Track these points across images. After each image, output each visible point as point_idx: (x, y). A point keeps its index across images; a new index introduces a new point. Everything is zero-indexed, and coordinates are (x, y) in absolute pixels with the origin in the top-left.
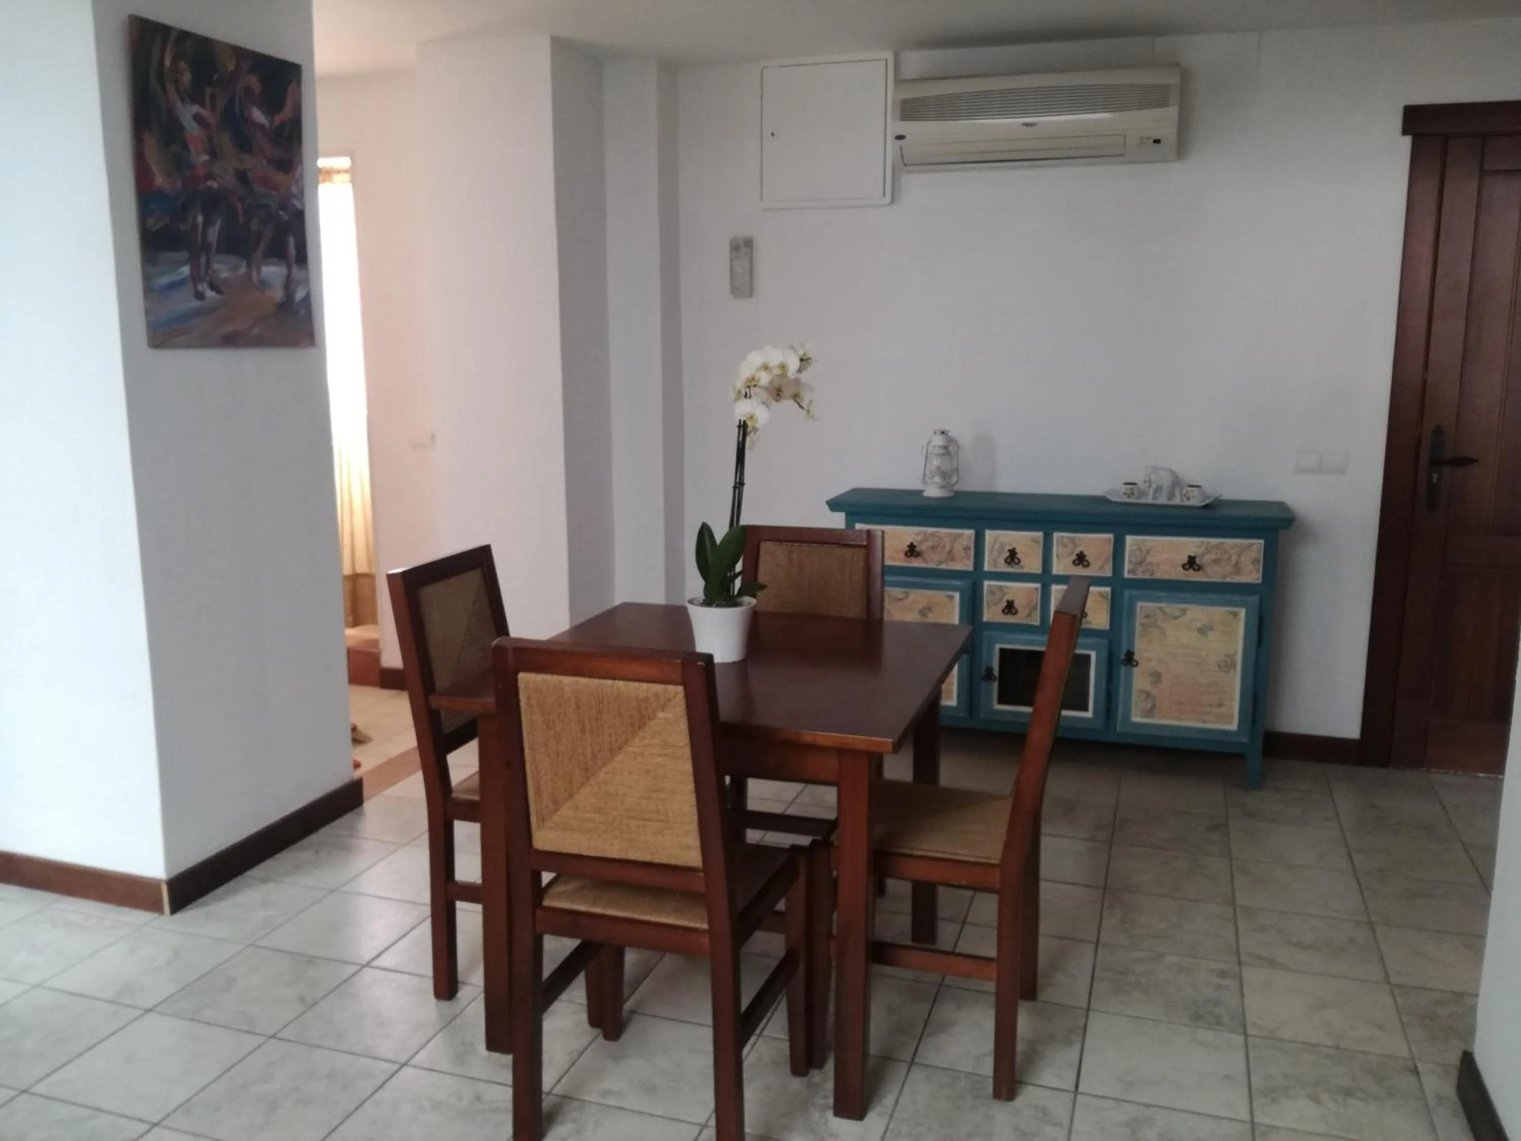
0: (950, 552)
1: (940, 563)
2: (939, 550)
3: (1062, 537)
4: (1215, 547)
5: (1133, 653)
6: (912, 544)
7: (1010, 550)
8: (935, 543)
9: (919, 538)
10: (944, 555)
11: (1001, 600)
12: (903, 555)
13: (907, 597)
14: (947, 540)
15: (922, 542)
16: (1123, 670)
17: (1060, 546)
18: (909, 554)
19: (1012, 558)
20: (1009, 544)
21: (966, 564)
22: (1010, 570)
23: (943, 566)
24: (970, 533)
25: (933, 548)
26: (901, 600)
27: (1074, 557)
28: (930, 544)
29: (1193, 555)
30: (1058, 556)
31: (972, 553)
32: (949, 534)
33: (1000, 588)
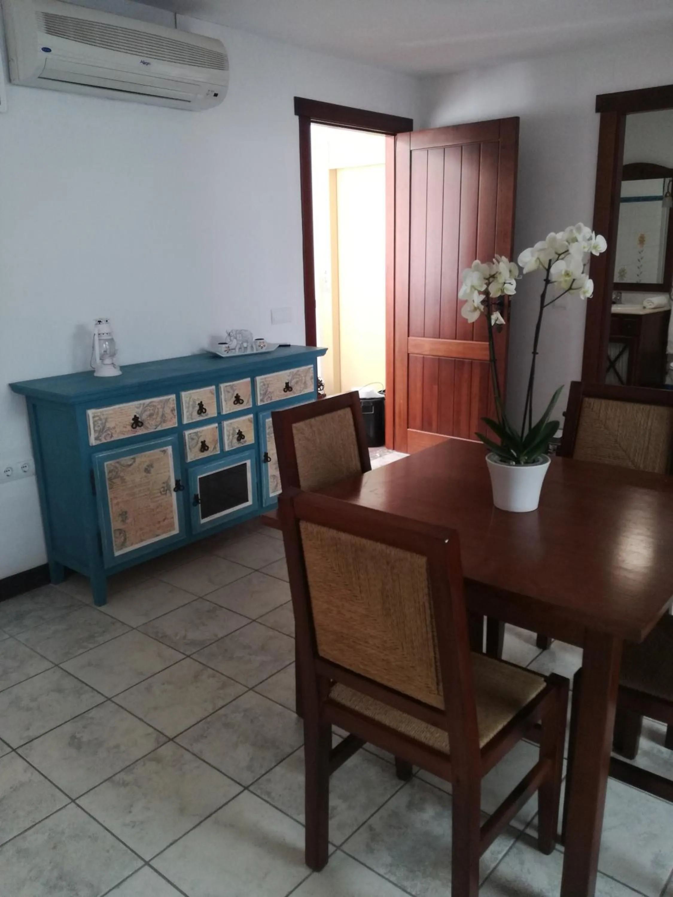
0: (163, 415)
1: (157, 426)
2: (154, 417)
3: (226, 386)
4: (296, 374)
5: (267, 453)
6: (135, 416)
7: (199, 404)
8: (151, 411)
9: (139, 410)
10: (159, 419)
11: (197, 443)
12: (129, 428)
13: (134, 462)
14: (159, 406)
15: (142, 413)
16: (263, 465)
17: (226, 393)
18: (134, 426)
19: (201, 409)
20: (198, 399)
21: (173, 423)
22: (201, 418)
23: (159, 428)
24: (173, 397)
25: (151, 415)
26: (130, 465)
27: (234, 399)
28: (148, 413)
29: (287, 381)
30: (225, 401)
31: (176, 413)
32: (161, 401)
33: (196, 433)
